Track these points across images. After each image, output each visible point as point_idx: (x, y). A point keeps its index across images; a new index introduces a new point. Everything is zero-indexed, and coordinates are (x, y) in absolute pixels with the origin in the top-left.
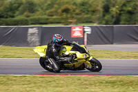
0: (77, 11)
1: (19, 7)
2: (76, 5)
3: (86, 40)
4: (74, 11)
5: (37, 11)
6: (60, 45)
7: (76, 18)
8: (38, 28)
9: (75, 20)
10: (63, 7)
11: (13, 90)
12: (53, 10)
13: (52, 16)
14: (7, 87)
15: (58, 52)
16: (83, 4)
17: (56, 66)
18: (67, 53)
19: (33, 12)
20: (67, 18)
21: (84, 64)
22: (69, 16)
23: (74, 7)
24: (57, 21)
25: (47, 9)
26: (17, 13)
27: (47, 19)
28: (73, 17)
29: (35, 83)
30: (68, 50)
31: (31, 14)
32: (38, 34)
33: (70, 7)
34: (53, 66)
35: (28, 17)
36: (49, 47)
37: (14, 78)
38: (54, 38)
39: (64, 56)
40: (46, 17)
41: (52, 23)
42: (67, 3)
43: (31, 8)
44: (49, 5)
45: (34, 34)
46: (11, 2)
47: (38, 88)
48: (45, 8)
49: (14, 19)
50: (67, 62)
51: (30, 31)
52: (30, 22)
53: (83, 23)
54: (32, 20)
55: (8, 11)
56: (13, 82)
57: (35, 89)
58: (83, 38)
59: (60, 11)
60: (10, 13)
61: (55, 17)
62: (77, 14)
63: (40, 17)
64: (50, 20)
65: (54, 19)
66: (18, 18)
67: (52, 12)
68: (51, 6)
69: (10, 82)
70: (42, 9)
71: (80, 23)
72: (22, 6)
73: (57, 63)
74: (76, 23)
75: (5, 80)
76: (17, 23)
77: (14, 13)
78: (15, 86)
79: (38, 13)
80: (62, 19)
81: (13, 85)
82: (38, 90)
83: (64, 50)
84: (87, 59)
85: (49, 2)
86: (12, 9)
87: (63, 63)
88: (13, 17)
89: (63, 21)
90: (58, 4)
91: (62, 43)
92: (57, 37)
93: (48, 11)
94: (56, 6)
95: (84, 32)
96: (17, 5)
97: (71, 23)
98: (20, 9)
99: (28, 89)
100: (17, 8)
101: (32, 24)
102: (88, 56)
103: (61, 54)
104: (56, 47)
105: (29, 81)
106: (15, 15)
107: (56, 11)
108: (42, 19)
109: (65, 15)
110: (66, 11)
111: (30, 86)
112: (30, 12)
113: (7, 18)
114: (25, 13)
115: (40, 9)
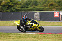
0: (56, 5)
1: (30, 3)
2: (56, 2)
3: (60, 18)
4: (55, 5)
5: (38, 5)
6: (26, 20)
7: (56, 8)
8: (39, 13)
9: (56, 9)
10: (50, 3)
11: (28, 40)
12: (45, 4)
13: (45, 7)
14: (25, 39)
15: (25, 23)
16: (59, 2)
17: (24, 30)
18: (29, 24)
19: (37, 5)
20: (52, 8)
21: (36, 29)
22: (53, 7)
23: (55, 3)
24: (47, 9)
25: (43, 4)
26: (29, 6)
27: (43, 9)
28: (55, 8)
29: (38, 37)
30: (29, 23)
31: (36, 6)
32: (39, 15)
33: (53, 3)
34: (23, 29)
35: (34, 7)
36: (21, 21)
37: (28, 35)
38: (23, 17)
39: (27, 25)
40: (42, 7)
41: (45, 10)
42: (52, 1)
43: (36, 3)
44: (44, 2)
45: (37, 15)
46: (26, 1)
47: (39, 39)
48: (42, 4)
49: (28, 8)
50: (29, 28)
51: (36, 14)
52: (35, 10)
53: (59, 10)
54: (36, 9)
55: (25, 5)
56: (28, 37)
57: (37, 40)
58: (59, 17)
59: (49, 5)
60: (26, 6)
61: (46, 8)
62: (56, 6)
63: (40, 7)
64: (44, 9)
65: (46, 9)
66: (30, 8)
67: (45, 6)
68: (45, 3)
69: (26, 37)
70: (41, 4)
71: (58, 10)
72: (32, 3)
73: (24, 28)
74: (56, 10)
75: (24, 35)
76: (29, 10)
77: (28, 6)
78: (29, 39)
79: (39, 6)
80: (50, 8)
81: (28, 38)
82: (39, 40)
83: (28, 22)
84: (37, 26)
85: (44, 1)
86: (27, 4)
87: (27, 28)
88: (28, 7)
89: (50, 9)
90: (48, 2)
91: (27, 19)
92: (24, 17)
93: (43, 5)
94: (47, 3)
95: (60, 14)
96: (29, 2)
97: (54, 10)
98: (31, 4)
99: (34, 40)
100: (29, 4)
101: (36, 11)
102: (38, 25)
103: (26, 24)
104: (24, 21)
105: (35, 36)
106: (29, 7)
107: (47, 5)
108: (41, 9)
109: (51, 7)
110: (52, 5)
111: (35, 38)
112: (35, 5)
113: (25, 8)
114: (33, 6)
115: (40, 4)
